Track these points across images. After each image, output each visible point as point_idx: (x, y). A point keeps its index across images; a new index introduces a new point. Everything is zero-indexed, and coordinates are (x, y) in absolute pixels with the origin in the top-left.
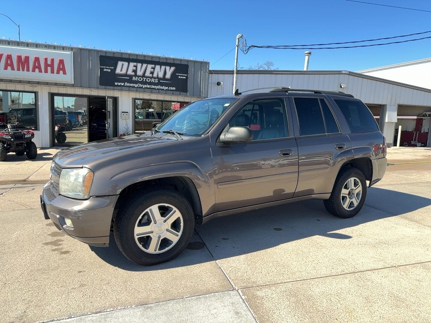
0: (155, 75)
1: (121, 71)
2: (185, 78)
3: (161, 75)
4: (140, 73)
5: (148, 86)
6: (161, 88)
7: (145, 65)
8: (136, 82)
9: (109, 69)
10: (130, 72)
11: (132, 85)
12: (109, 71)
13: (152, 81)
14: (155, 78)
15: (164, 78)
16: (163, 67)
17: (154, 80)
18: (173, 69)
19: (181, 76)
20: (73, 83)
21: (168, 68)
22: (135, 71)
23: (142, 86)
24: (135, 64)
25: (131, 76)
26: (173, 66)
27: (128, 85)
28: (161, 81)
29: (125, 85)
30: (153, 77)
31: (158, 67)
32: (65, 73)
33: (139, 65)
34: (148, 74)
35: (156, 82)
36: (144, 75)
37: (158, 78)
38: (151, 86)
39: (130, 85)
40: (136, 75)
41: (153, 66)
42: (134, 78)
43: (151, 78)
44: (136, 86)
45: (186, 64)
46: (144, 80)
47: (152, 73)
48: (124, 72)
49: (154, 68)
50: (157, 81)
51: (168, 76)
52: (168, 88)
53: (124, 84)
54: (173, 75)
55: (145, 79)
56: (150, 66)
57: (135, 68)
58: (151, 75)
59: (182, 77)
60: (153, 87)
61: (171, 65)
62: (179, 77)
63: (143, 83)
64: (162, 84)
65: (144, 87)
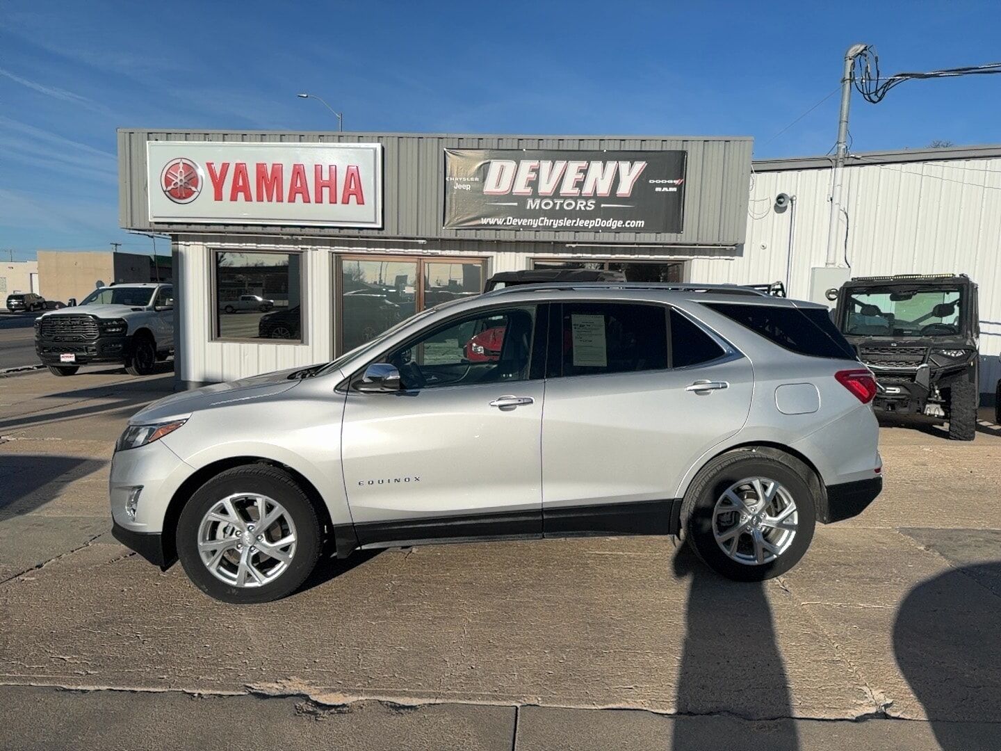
0: (588, 189)
1: (498, 185)
2: (675, 189)
3: (604, 189)
4: (546, 187)
5: (568, 223)
6: (604, 223)
7: (560, 165)
8: (535, 214)
9: (466, 183)
10: (521, 188)
11: (524, 222)
12: (468, 187)
13: (578, 208)
14: (587, 198)
15: (613, 196)
16: (611, 166)
17: (585, 203)
18: (639, 166)
19: (662, 186)
20: (380, 226)
21: (624, 166)
22: (534, 184)
23: (552, 222)
24: (535, 163)
25: (522, 199)
26: (640, 159)
27: (514, 222)
28: (602, 206)
29: (508, 223)
30: (581, 197)
31: (596, 166)
32: (361, 202)
33: (545, 166)
34: (568, 188)
35: (588, 209)
36: (556, 194)
37: (595, 196)
38: (574, 221)
39: (519, 224)
40: (535, 195)
41: (584, 164)
42: (530, 201)
43: (575, 199)
44: (535, 223)
45: (679, 148)
46: (557, 208)
47: (580, 185)
48: (504, 187)
49: (585, 172)
50: (593, 207)
51: (625, 189)
52: (624, 223)
53: (505, 221)
54: (641, 184)
55: (559, 202)
56: (574, 166)
57: (533, 175)
58: (577, 190)
59: (665, 189)
60: (580, 223)
61: (632, 157)
62: (658, 189)
63: (553, 214)
64: (607, 215)
65: (555, 226)
